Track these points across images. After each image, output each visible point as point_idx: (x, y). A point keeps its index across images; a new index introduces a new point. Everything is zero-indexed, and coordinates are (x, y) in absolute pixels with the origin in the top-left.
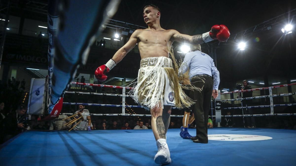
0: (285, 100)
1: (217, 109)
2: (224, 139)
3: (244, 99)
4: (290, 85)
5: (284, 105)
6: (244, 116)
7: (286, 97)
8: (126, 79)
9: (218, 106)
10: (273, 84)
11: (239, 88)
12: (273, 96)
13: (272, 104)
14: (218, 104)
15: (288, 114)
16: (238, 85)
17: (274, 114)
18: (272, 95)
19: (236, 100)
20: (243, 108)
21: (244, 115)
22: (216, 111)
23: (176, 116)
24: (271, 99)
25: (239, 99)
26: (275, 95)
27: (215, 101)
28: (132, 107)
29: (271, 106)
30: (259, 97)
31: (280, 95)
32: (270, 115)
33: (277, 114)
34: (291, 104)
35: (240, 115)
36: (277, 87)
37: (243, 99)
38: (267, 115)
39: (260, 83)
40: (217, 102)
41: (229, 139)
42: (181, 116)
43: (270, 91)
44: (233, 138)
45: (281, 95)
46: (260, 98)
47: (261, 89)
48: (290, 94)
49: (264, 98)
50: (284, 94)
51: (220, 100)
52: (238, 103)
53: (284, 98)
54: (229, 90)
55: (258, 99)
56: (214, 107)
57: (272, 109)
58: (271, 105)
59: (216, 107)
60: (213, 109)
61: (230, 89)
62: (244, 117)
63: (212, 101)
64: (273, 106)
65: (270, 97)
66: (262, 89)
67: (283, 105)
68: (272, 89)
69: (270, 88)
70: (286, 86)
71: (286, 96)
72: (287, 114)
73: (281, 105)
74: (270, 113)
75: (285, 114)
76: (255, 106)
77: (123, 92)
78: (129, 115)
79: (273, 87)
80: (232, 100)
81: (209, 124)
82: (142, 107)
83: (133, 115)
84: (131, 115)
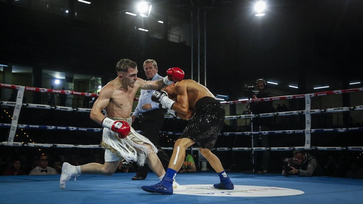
0: (334, 121)
2: (214, 193)
3: (257, 115)
4: (346, 92)
5: (332, 130)
6: (255, 150)
7: (338, 116)
8: (13, 67)
10: (314, 88)
11: (249, 94)
12: (311, 113)
13: (308, 128)
15: (338, 148)
16: (248, 88)
17: (311, 148)
18: (309, 111)
19: (240, 117)
20: (254, 134)
21: (255, 148)
24: (308, 118)
25: (245, 116)
26: (317, 111)
28: (28, 127)
29: (305, 132)
30: (286, 113)
31: (325, 111)
32: (304, 148)
33: (316, 148)
34: (344, 129)
35: (246, 149)
36: (322, 94)
37: (254, 117)
38: (297, 149)
39: (290, 86)
43: (306, 102)
44: (230, 192)
45: (329, 110)
46: (288, 114)
47: (289, 97)
49: (294, 116)
50: (333, 109)
52: (245, 125)
54: (228, 98)
55: (282, 117)
57: (308, 138)
58: (306, 130)
61: (229, 96)
64: (309, 132)
65: (306, 115)
66: (291, 98)
67: (329, 130)
68: (312, 98)
69: (307, 97)
71: (338, 113)
72: (335, 149)
73: (325, 130)
74: (304, 146)
75: (332, 147)
76: (276, 132)
77: (19, 97)
78: (20, 144)
79: (313, 95)
80: (232, 117)
81: (189, 165)
82: (49, 127)
83: (29, 145)
84: (25, 145)
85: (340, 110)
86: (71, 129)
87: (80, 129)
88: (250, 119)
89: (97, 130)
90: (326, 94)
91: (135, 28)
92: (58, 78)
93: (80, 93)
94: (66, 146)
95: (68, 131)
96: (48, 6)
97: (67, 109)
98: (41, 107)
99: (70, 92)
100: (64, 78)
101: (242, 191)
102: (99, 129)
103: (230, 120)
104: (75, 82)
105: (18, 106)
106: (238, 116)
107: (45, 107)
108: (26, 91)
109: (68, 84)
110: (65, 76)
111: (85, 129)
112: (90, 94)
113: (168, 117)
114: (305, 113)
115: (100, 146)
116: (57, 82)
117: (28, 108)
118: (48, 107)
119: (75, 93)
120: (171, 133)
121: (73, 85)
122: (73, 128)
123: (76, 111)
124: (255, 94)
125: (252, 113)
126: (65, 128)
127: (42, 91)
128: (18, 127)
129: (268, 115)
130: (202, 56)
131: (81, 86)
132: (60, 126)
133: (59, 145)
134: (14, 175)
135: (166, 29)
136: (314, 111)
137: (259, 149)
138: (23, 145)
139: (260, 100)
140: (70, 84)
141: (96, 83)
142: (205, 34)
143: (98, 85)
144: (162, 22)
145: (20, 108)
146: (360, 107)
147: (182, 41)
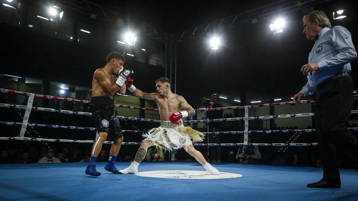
0: (264, 126)
2: (179, 177)
3: (212, 120)
4: (272, 105)
5: (262, 131)
8: (26, 78)
10: (251, 102)
11: (207, 105)
12: (249, 119)
13: (246, 130)
15: (266, 144)
16: (206, 100)
17: (248, 144)
18: (247, 118)
19: (200, 121)
20: (209, 134)
21: (209, 144)
24: (246, 123)
25: (203, 121)
26: (253, 118)
28: (37, 125)
29: (245, 133)
30: (232, 119)
31: (258, 118)
33: (251, 144)
34: (270, 131)
36: (256, 106)
37: (210, 121)
38: (239, 145)
39: (235, 100)
41: (186, 176)
43: (245, 111)
44: (191, 176)
45: (261, 117)
47: (234, 108)
48: (271, 117)
49: (238, 121)
50: (263, 117)
53: (264, 123)
55: (229, 121)
57: (246, 137)
58: (245, 131)
62: (209, 147)
64: (247, 133)
65: (245, 120)
67: (260, 131)
68: (249, 109)
69: (246, 107)
70: (266, 105)
71: (266, 120)
72: (264, 145)
73: (258, 131)
74: (243, 143)
75: (262, 144)
76: (224, 132)
77: (29, 102)
78: (29, 139)
79: (250, 106)
80: (194, 121)
81: (159, 156)
82: (54, 126)
83: (37, 140)
84: (34, 140)
85: (268, 118)
86: (72, 128)
87: (78, 128)
88: (207, 122)
89: (93, 129)
90: (258, 106)
91: (124, 53)
92: (63, 89)
93: (80, 101)
94: (67, 140)
95: (69, 129)
96: (56, 32)
97: (69, 112)
98: (48, 110)
99: (71, 99)
100: (68, 89)
103: (193, 123)
104: (76, 92)
105: (29, 109)
106: (198, 121)
107: (51, 110)
108: (35, 97)
109: (71, 94)
110: (68, 87)
111: (83, 128)
113: (147, 120)
114: (245, 119)
116: (62, 92)
117: (36, 111)
118: (53, 110)
119: (75, 100)
121: (74, 94)
122: (73, 127)
123: (76, 114)
124: (211, 105)
125: (208, 118)
126: (66, 127)
127: (49, 98)
128: (28, 125)
129: (219, 120)
131: (81, 95)
132: (63, 125)
133: (62, 140)
134: (23, 163)
135: (147, 56)
136: (251, 118)
137: (212, 145)
138: (32, 140)
139: (214, 109)
140: (72, 93)
142: (176, 60)
144: (144, 50)
145: (30, 110)
146: (281, 116)
147: (159, 64)
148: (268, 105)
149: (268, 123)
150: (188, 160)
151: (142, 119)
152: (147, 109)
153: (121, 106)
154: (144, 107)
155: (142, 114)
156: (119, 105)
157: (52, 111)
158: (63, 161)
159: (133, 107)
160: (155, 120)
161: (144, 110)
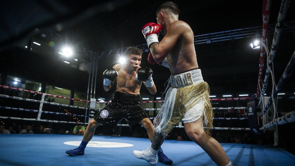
0: (150, 114)
1: (91, 117)
2: (93, 146)
4: (154, 102)
9: (92, 114)
14: (92, 112)
22: (89, 118)
23: (47, 121)
27: (90, 109)
40: (92, 110)
41: (97, 145)
42: (53, 122)
44: (101, 145)
48: (154, 109)
50: (148, 109)
51: (95, 109)
53: (150, 112)
54: (105, 100)
56: (88, 115)
59: (90, 115)
60: (87, 116)
63: (87, 109)
71: (151, 111)
81: (82, 131)
82: (7, 108)
85: (151, 110)
86: (20, 110)
87: (26, 110)
90: (146, 102)
91: (63, 61)
92: (16, 81)
93: (28, 91)
94: (16, 118)
95: (18, 110)
98: (4, 96)
99: (22, 89)
100: (20, 81)
101: (107, 145)
102: (37, 111)
104: (26, 84)
111: (29, 110)
112: (33, 92)
113: (74, 107)
115: (36, 120)
116: (15, 83)
118: (8, 96)
120: (75, 115)
122: (21, 109)
123: (24, 100)
130: (94, 79)
131: (29, 87)
132: (14, 107)
133: (12, 118)
135: (78, 64)
140: (23, 85)
141: (38, 86)
142: (97, 69)
143: (39, 87)
144: (77, 60)
146: (159, 109)
147: (86, 70)
148: (152, 102)
149: (152, 112)
150: (100, 134)
151: (71, 106)
152: (75, 100)
153: (57, 97)
154: (73, 98)
155: (72, 103)
156: (56, 96)
157: (6, 97)
158: (12, 132)
159: (65, 98)
160: (80, 107)
161: (73, 100)
